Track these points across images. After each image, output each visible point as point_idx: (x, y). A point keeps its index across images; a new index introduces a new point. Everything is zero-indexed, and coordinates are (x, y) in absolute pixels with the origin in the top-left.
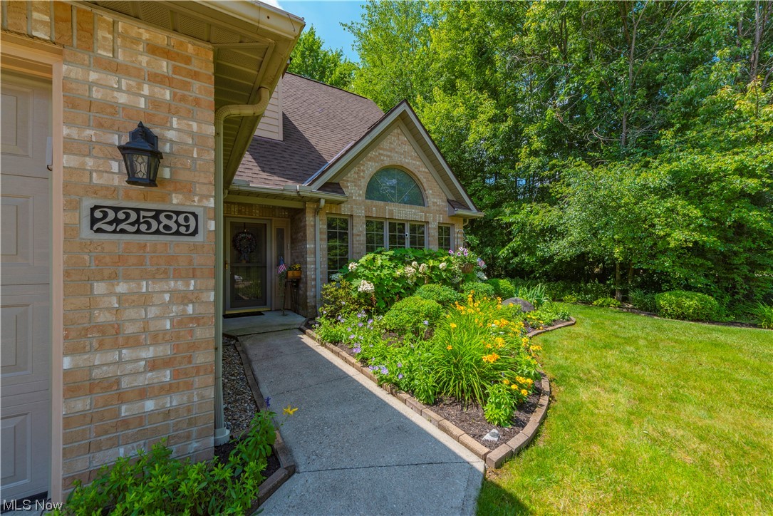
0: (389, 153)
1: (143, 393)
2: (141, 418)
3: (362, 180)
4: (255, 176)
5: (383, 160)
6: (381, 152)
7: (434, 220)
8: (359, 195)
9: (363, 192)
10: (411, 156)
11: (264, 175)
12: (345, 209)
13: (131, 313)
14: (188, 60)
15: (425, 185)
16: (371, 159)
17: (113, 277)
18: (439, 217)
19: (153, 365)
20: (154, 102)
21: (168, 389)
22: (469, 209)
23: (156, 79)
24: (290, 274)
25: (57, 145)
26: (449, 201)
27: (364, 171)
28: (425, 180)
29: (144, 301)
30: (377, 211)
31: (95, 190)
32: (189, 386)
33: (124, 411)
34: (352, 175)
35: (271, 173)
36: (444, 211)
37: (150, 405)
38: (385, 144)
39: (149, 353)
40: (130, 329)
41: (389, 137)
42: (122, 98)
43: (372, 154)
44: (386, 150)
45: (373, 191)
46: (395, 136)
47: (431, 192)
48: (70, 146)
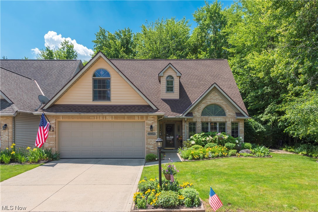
0: (210, 100)
1: (151, 150)
2: (151, 152)
3: (200, 110)
4: (170, 114)
5: (207, 103)
6: (207, 100)
7: (229, 121)
8: (199, 115)
9: (200, 114)
10: (220, 99)
11: (172, 113)
12: (194, 120)
13: (151, 142)
14: (155, 118)
15: (225, 109)
16: (203, 103)
17: (149, 139)
18: (232, 119)
19: (152, 147)
20: (152, 123)
21: (153, 150)
22: (244, 116)
23: (152, 120)
24: (179, 138)
25: (146, 128)
26: (236, 113)
27: (200, 108)
28: (225, 107)
29: (151, 141)
30: (205, 119)
31: (148, 131)
32: (155, 150)
33: (150, 151)
34: (197, 109)
35: (174, 112)
36: (234, 117)
37: (152, 151)
38: (209, 97)
39: (152, 146)
40: (150, 144)
41: (210, 95)
42: (150, 123)
43: (204, 101)
44: (209, 99)
45: (204, 113)
46: (212, 94)
47: (228, 111)
48: (147, 128)
